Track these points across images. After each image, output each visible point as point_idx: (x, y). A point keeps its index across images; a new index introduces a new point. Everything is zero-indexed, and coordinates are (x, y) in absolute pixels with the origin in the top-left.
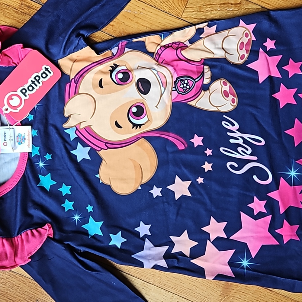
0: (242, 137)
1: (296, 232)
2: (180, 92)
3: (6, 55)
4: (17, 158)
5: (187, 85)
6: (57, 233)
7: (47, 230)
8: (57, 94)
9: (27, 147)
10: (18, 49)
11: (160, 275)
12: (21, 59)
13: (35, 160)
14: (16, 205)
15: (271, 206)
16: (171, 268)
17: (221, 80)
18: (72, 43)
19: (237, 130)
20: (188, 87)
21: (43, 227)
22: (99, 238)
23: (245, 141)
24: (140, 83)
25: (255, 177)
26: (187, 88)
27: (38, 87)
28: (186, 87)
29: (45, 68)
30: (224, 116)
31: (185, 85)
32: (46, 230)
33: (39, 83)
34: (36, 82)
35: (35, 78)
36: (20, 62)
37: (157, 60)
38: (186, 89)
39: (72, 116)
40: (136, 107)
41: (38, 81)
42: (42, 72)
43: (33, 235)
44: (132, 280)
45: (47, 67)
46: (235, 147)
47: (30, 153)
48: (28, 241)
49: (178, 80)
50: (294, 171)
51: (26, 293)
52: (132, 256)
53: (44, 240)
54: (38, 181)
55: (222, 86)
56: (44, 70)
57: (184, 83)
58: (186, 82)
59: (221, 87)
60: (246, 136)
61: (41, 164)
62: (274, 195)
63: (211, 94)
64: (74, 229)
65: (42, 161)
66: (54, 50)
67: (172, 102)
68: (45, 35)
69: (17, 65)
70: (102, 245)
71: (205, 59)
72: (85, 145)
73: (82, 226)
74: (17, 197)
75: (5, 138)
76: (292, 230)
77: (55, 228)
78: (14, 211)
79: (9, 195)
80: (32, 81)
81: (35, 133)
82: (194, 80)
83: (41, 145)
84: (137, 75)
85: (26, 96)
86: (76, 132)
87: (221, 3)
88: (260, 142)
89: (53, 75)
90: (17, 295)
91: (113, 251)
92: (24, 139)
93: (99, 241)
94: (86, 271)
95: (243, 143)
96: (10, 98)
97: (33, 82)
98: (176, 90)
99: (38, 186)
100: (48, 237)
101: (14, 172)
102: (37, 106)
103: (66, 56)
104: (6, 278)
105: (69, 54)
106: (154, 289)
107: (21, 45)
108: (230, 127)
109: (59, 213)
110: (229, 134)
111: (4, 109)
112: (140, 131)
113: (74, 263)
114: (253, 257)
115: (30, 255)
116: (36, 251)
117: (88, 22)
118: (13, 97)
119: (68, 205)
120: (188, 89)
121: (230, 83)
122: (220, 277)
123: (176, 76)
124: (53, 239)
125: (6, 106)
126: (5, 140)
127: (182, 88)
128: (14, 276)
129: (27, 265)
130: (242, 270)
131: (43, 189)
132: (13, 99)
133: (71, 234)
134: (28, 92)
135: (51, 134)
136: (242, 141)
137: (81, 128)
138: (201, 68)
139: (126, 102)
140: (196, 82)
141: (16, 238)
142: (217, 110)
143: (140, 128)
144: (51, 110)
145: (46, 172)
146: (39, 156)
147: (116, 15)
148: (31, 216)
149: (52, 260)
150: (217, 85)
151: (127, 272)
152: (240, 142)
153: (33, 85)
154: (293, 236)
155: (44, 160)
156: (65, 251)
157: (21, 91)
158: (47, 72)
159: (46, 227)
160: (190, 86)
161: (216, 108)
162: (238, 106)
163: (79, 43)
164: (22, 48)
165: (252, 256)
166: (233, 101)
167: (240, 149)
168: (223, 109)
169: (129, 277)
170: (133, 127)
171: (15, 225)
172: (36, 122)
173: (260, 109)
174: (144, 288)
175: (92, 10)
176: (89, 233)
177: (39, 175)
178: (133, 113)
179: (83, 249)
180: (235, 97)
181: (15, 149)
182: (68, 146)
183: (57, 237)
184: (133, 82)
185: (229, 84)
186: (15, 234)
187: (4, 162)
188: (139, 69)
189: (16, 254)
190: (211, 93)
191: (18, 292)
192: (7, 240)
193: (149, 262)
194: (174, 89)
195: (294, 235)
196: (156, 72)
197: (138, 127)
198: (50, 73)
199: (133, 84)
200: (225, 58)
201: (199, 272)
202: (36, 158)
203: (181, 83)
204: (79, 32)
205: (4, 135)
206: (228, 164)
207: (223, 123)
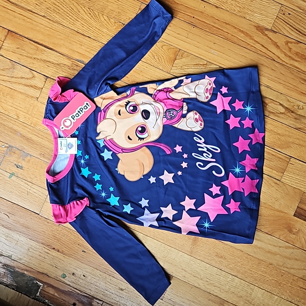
0: (206, 147)
1: (239, 207)
2: (168, 118)
3: (64, 96)
4: (68, 157)
5: (173, 114)
6: (91, 203)
7: (86, 202)
8: (93, 119)
9: (74, 151)
10: (71, 92)
11: (154, 231)
12: (72, 98)
13: (79, 159)
14: (67, 186)
15: (224, 190)
16: (160, 227)
17: (194, 111)
18: (102, 89)
19: (203, 143)
20: (173, 115)
21: (83, 200)
22: (116, 207)
23: (208, 150)
24: (143, 113)
25: (214, 172)
27: (81, 115)
29: (86, 103)
30: (195, 134)
31: (171, 114)
32: (85, 201)
33: (82, 112)
34: (81, 112)
35: (80, 109)
36: (71, 99)
37: (154, 99)
39: (101, 132)
40: (141, 127)
41: (82, 111)
42: (84, 105)
43: (77, 204)
44: (137, 234)
45: (87, 103)
46: (202, 153)
47: (76, 155)
48: (74, 207)
49: (167, 111)
50: (238, 168)
51: (72, 240)
52: (137, 219)
53: (84, 207)
54: (80, 171)
56: (85, 104)
58: (172, 112)
59: (193, 116)
60: (209, 146)
61: (83, 161)
62: (225, 183)
63: (187, 120)
64: (102, 202)
65: (83, 160)
66: (91, 92)
67: (163, 125)
68: (86, 84)
69: (69, 102)
70: (119, 211)
71: (184, 99)
73: (107, 200)
74: (68, 181)
75: (61, 145)
76: (236, 205)
77: (90, 200)
78: (66, 189)
80: (78, 111)
81: (79, 142)
82: (177, 111)
83: (83, 150)
84: (142, 108)
85: (74, 120)
87: (194, 64)
88: (217, 150)
89: (91, 107)
90: (67, 241)
91: (125, 215)
92: (72, 146)
93: (117, 209)
94: (109, 227)
95: (207, 151)
96: (65, 121)
97: (79, 112)
98: (166, 117)
99: (80, 174)
100: (86, 206)
101: (66, 166)
102: (81, 126)
103: (99, 96)
104: (60, 230)
105: (101, 95)
106: (150, 240)
107: (73, 90)
108: (199, 141)
109: (93, 192)
110: (198, 145)
111: (61, 127)
112: (143, 142)
113: (102, 222)
114: (212, 221)
115: (76, 216)
116: (79, 213)
117: (112, 75)
118: (66, 121)
119: (98, 187)
120: (173, 117)
121: (199, 113)
122: (191, 233)
123: (165, 109)
124: (89, 207)
125: (62, 126)
126: (61, 146)
127: (169, 116)
128: (65, 229)
129: (73, 222)
130: (205, 229)
131: (83, 176)
132: (66, 122)
133: (100, 205)
134: (76, 118)
135: (89, 143)
137: (107, 140)
138: (181, 104)
139: (135, 124)
140: (178, 113)
141: (67, 205)
144: (89, 129)
145: (85, 166)
146: (82, 157)
147: (130, 71)
148: (76, 193)
149: (88, 220)
150: (191, 114)
151: (134, 229)
152: (205, 150)
153: (79, 113)
154: (237, 209)
155: (84, 158)
156: (96, 214)
157: (72, 117)
158: (87, 106)
159: (85, 199)
161: (190, 129)
163: (107, 89)
164: (73, 92)
165: (210, 221)
166: (201, 125)
167: (204, 154)
168: (195, 130)
169: (135, 232)
170: (139, 140)
171: (67, 198)
172: (80, 136)
173: (217, 130)
174: (144, 238)
175: (115, 69)
176: (111, 204)
177: (81, 168)
178: (139, 131)
179: (107, 213)
180: (202, 122)
181: (67, 152)
182: (99, 151)
183: (91, 206)
184: (139, 112)
186: (66, 203)
187: (60, 159)
188: (143, 104)
189: (67, 216)
191: (67, 239)
192: (62, 206)
193: (147, 222)
195: (237, 208)
196: (153, 106)
197: (142, 140)
198: (89, 106)
200: (196, 98)
201: (178, 230)
202: (80, 157)
203: (169, 113)
204: (107, 82)
205: (61, 144)
206: (197, 164)
207: (195, 138)
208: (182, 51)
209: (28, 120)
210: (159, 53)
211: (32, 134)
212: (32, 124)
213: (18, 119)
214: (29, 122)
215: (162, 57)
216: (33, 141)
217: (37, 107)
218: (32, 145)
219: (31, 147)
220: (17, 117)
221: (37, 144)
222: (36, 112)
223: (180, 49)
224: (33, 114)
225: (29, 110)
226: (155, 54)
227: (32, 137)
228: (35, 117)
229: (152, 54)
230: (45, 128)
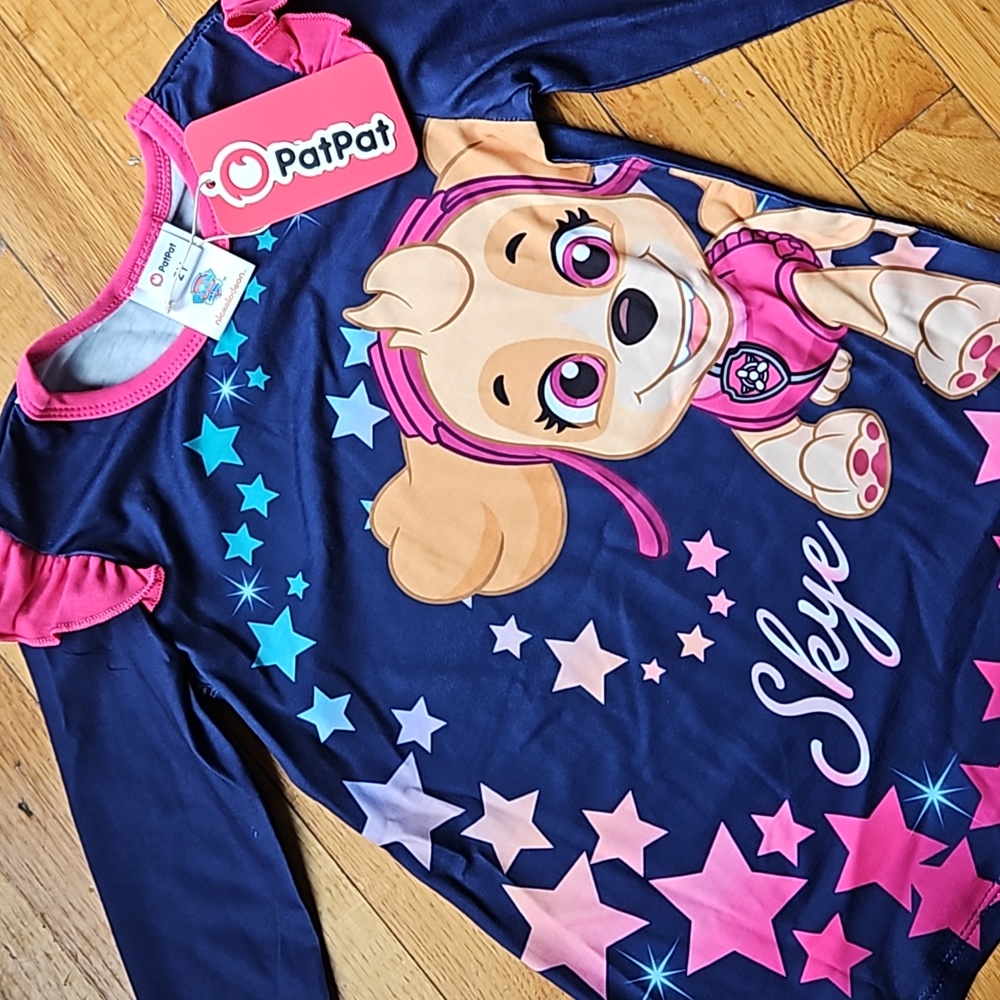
0: (839, 612)
1: (852, 969)
2: (729, 387)
3: (288, 31)
4: (170, 335)
5: (760, 379)
6: (171, 604)
7: (147, 585)
8: (375, 214)
9: (211, 320)
10: (332, 30)
11: (395, 879)
12: (325, 61)
13: (217, 367)
14: (99, 468)
15: (821, 854)
16: (435, 877)
17: (868, 414)
18: (492, 90)
19: (837, 584)
20: (760, 386)
21: (141, 571)
22: (278, 682)
23: (843, 627)
24: (626, 301)
25: (816, 746)
26: (755, 388)
27: (330, 167)
28: (754, 382)
29: (380, 122)
30: (821, 524)
31: (754, 376)
32: (146, 581)
33: (341, 156)
34: (333, 150)
35: (336, 136)
36: (319, 69)
37: (711, 261)
38: (752, 390)
39: (384, 295)
40: (579, 364)
41: (340, 149)
42: (365, 128)
43: (101, 575)
44: (312, 850)
45: (387, 122)
46: (805, 629)
47: (211, 342)
48: (78, 585)
49: (741, 350)
50: (942, 788)
52: (346, 783)
53: (126, 607)
54: (194, 430)
55: (860, 435)
56: (373, 126)
57: (755, 369)
58: (762, 367)
59: (856, 434)
60: (853, 614)
61: (227, 389)
62: (845, 827)
63: (815, 440)
64: (223, 620)
65: (234, 383)
66: (432, 83)
67: (691, 406)
68: (427, 29)
69: (305, 74)
70: (278, 706)
71: (851, 331)
72: (376, 398)
73: (250, 624)
74: (111, 445)
75: (166, 263)
76: (844, 955)
77: (172, 588)
78: (83, 480)
79: (92, 428)
80: (323, 140)
81: (256, 292)
82: (790, 374)
83: (253, 336)
84: (629, 275)
85: (284, 173)
86: (372, 350)
88: (887, 652)
89: (391, 153)
91: (299, 740)
92: (215, 292)
93: (276, 690)
94: (195, 756)
95: (834, 629)
96: (238, 157)
97: (325, 145)
98: (720, 376)
99: (186, 444)
100: (140, 604)
101: (139, 371)
102: (302, 218)
103: (456, 119)
105: (467, 117)
106: (359, 909)
107: (348, 23)
108: (821, 565)
109: (205, 553)
110: (807, 581)
111: (204, 178)
112: (556, 440)
113: (174, 717)
114: (689, 972)
115: (65, 630)
116: (85, 625)
117: (569, 51)
118: (246, 159)
119: (243, 544)
120: (755, 392)
123: (740, 336)
124: (152, 618)
125: (214, 175)
126: (161, 269)
127: (741, 378)
129: (43, 651)
130: (638, 991)
131: (195, 460)
132: (243, 164)
133: (206, 630)
134: (296, 167)
135: (299, 319)
136: (835, 623)
137: (392, 344)
138: (827, 349)
139: (560, 337)
140: (789, 383)
141: (50, 558)
142: (810, 494)
143: (560, 430)
144: (335, 251)
145: (228, 417)
146: (233, 364)
147: (663, 73)
148: (123, 520)
149: (117, 673)
150: (848, 424)
151: (307, 821)
152: (829, 622)
153: (321, 154)
154: (838, 974)
155: (241, 381)
156: (166, 670)
157: (279, 154)
158: (378, 137)
159: (150, 573)
160: (768, 387)
161: (809, 487)
162: (878, 515)
163: (513, 100)
164: (344, 33)
165: (686, 967)
166: (870, 494)
167: (815, 643)
168: (828, 503)
169: (305, 834)
170: (540, 420)
171: (67, 522)
172: (276, 262)
173: (936, 556)
174: (333, 889)
175: (600, 23)
176: (260, 653)
177: (206, 417)
178: (562, 377)
179: (218, 689)
180: (882, 485)
181: (177, 308)
182: (328, 378)
183: (164, 617)
184: (608, 290)
185: (882, 439)
186: (52, 546)
187: (127, 327)
188: (647, 261)
189: (26, 605)
190: (817, 436)
192: (22, 552)
193: (385, 825)
194: (717, 370)
195: (843, 974)
196: (688, 295)
197: (556, 426)
198: (386, 142)
199: (605, 295)
200: (913, 359)
201: (512, 932)
202: (224, 363)
203: (747, 363)
204: (529, 69)
205: (167, 255)
206: (760, 668)
207: (808, 542)
208: (961, 99)
209: (70, 68)
210: (843, 55)
211: (57, 142)
212: (78, 94)
213: (25, 42)
214: (70, 83)
215: (847, 81)
216: (44, 179)
217: (144, 28)
218: (31, 196)
219: (23, 201)
220: (23, 26)
221: (54, 204)
222: (127, 48)
223: (955, 86)
224: (107, 53)
225: (98, 25)
226: (820, 52)
227: (48, 159)
228: (110, 69)
229: (810, 45)
230: (128, 146)
